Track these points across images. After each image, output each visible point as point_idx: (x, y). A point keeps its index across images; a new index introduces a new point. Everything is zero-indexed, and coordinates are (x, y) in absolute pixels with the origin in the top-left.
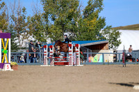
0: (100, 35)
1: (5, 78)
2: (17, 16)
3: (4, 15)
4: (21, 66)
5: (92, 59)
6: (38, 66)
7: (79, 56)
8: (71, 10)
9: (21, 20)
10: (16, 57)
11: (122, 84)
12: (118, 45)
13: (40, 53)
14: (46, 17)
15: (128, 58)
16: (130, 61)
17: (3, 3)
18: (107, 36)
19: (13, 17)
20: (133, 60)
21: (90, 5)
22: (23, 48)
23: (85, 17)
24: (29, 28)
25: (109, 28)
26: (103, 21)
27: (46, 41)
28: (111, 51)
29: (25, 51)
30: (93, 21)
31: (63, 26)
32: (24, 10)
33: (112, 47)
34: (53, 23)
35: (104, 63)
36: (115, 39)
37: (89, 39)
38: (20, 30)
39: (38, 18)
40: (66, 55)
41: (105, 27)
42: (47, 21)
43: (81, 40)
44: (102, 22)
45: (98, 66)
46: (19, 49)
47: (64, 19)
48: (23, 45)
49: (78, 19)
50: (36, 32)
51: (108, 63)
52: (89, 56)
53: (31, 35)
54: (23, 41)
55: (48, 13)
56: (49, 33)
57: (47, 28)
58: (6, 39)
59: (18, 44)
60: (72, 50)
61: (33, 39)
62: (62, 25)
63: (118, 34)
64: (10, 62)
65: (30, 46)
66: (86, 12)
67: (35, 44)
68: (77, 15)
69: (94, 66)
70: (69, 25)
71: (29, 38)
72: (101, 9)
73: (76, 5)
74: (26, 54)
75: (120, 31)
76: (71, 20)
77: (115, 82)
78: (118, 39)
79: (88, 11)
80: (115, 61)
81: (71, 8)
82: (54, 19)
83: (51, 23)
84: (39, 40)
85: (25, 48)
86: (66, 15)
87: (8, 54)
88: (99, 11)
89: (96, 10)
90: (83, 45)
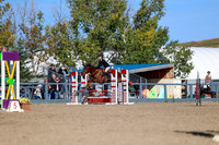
0: (160, 55)
1: (11, 123)
2: (28, 26)
3: (9, 23)
4: (35, 105)
5: (148, 94)
6: (63, 105)
7: (127, 88)
8: (113, 16)
9: (35, 32)
10: (28, 90)
11: (195, 133)
12: (188, 71)
13: (65, 84)
14: (75, 27)
15: (204, 91)
16: (208, 97)
17: (8, 5)
18: (171, 57)
19: (23, 27)
20: (213, 95)
21: (144, 8)
22: (38, 77)
23: (137, 27)
24: (48, 44)
25: (174, 44)
26: (165, 33)
27: (74, 65)
28: (178, 80)
29: (41, 81)
30: (149, 33)
31: (102, 40)
32: (40, 16)
33: (178, 75)
34: (86, 36)
35: (166, 100)
36: (184, 62)
37: (143, 62)
38: (34, 47)
39: (62, 28)
40: (106, 87)
41: (168, 43)
42: (77, 33)
43: (130, 63)
44: (163, 35)
45: (158, 105)
46: (33, 77)
47: (103, 30)
48: (39, 72)
49: (126, 30)
50: (59, 51)
51: (174, 100)
52: (144, 89)
53: (51, 55)
54: (39, 65)
55: (77, 20)
56: (80, 52)
57: (77, 44)
58: (12, 62)
59: (31, 70)
60: (116, 78)
61: (55, 62)
62: (100, 40)
63: (188, 54)
64: (18, 98)
65: (50, 73)
66: (138, 18)
67: (57, 69)
68: (125, 23)
69: (151, 105)
70: (112, 40)
71: (49, 61)
72: (162, 14)
73: (122, 7)
74: (44, 86)
75: (192, 49)
76: (114, 31)
77: (183, 129)
78: (188, 62)
79: (142, 18)
80: (184, 96)
81: (114, 12)
82: (87, 30)
83: (83, 36)
84: (64, 63)
85: (42, 76)
86: (106, 23)
87: (15, 85)
88: (158, 18)
89: (153, 15)
90: (133, 71)
